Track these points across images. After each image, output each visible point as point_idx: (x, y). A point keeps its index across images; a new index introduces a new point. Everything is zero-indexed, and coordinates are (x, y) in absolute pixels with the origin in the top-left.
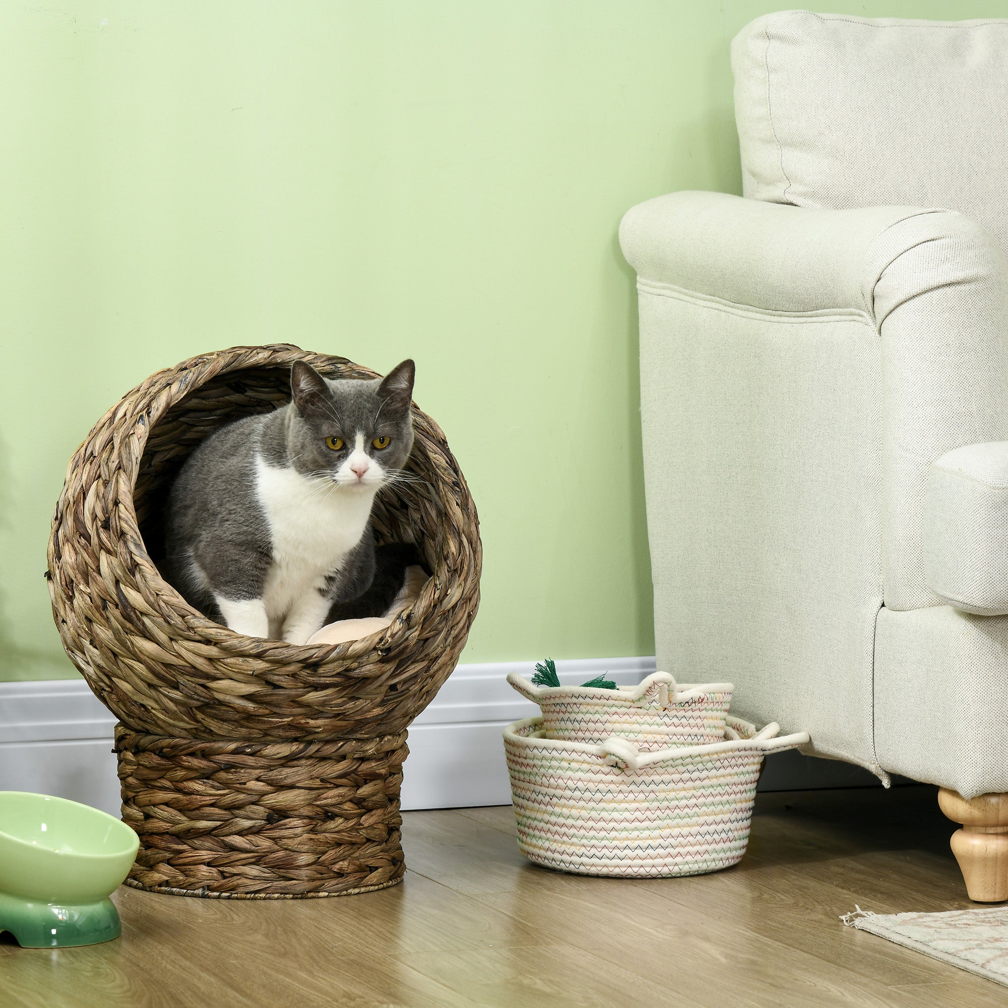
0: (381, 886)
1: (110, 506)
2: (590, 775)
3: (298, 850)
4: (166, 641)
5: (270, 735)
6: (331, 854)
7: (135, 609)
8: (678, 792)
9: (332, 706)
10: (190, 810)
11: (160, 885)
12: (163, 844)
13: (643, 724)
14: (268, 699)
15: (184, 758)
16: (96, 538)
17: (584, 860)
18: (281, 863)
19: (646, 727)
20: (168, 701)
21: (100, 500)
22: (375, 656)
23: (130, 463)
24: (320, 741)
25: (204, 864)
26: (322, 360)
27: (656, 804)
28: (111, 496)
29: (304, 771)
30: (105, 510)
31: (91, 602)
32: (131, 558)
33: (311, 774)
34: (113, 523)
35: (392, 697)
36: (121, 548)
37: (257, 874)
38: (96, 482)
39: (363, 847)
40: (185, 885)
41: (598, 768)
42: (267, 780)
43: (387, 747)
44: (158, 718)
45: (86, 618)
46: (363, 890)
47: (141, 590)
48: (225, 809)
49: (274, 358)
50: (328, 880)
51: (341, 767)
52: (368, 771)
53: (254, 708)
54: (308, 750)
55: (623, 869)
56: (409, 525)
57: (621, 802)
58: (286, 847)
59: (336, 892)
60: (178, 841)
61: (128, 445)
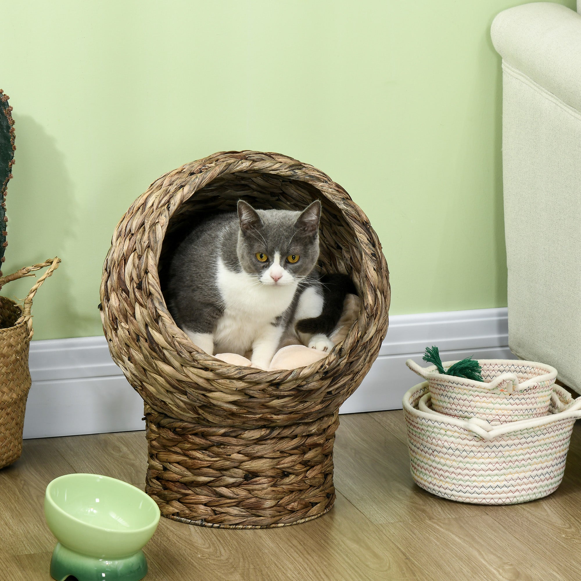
0: (319, 515)
1: (143, 274)
2: (459, 440)
3: (264, 498)
4: (179, 367)
5: (247, 423)
6: (286, 499)
7: (158, 344)
8: (517, 451)
9: (288, 407)
10: (193, 469)
11: (173, 515)
12: (176, 489)
13: (496, 403)
14: (246, 404)
15: (190, 436)
16: (133, 294)
17: (454, 493)
18: (253, 506)
19: (497, 406)
20: (180, 401)
21: (136, 269)
22: (317, 377)
23: (156, 244)
24: (280, 427)
25: (202, 504)
26: (285, 167)
27: (503, 459)
28: (143, 267)
29: (269, 447)
30: (139, 276)
31: (129, 334)
32: (156, 311)
33: (274, 449)
34: (144, 286)
35: (328, 398)
36: (150, 305)
37: (237, 513)
38: (133, 254)
39: (308, 491)
40: (189, 517)
41: (465, 436)
42: (245, 453)
43: (325, 426)
44: (173, 409)
45: (126, 344)
46: (307, 519)
47: (162, 333)
48: (217, 470)
49: (253, 166)
50: (284, 516)
51: (293, 443)
52: (312, 443)
53: (237, 409)
54: (272, 434)
55: (480, 500)
56: (342, 259)
57: (480, 458)
58: (256, 496)
59: (289, 523)
60: (186, 487)
61: (154, 232)
